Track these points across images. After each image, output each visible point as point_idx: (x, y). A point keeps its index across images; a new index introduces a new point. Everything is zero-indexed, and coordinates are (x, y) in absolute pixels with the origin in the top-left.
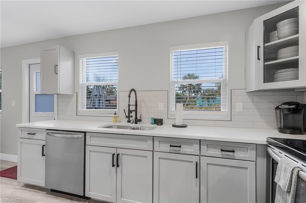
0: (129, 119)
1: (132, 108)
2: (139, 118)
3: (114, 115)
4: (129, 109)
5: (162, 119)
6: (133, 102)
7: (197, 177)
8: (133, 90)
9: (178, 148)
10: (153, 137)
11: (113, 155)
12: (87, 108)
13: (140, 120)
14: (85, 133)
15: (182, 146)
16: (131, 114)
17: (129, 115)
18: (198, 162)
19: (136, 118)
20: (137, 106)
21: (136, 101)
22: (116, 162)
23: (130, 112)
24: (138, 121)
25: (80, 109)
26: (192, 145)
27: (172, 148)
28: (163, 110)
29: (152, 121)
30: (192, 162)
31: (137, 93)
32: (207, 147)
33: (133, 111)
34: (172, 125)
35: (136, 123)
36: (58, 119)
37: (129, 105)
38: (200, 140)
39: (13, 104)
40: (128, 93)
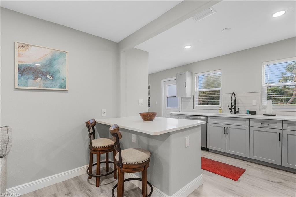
0: (231, 110)
1: (233, 104)
2: (237, 110)
3: (219, 108)
4: (231, 104)
5: (255, 111)
6: (233, 101)
7: (279, 141)
8: (234, 93)
9: (267, 125)
10: (250, 119)
11: (224, 128)
12: (199, 105)
13: (238, 112)
14: (207, 116)
15: (269, 124)
16: (232, 108)
17: (231, 108)
18: (281, 133)
19: (235, 110)
20: (236, 103)
21: (235, 100)
22: (226, 131)
23: (232, 106)
24: (236, 112)
25: (195, 105)
26: (277, 124)
27: (262, 125)
28: (256, 105)
29: (247, 112)
30: (277, 133)
31: (236, 94)
32: (287, 125)
33: (234, 106)
34: (263, 115)
35: (235, 113)
36: (182, 111)
37: (231, 102)
38: (282, 121)
39: (157, 103)
40: (231, 95)
